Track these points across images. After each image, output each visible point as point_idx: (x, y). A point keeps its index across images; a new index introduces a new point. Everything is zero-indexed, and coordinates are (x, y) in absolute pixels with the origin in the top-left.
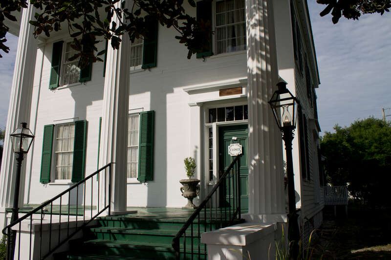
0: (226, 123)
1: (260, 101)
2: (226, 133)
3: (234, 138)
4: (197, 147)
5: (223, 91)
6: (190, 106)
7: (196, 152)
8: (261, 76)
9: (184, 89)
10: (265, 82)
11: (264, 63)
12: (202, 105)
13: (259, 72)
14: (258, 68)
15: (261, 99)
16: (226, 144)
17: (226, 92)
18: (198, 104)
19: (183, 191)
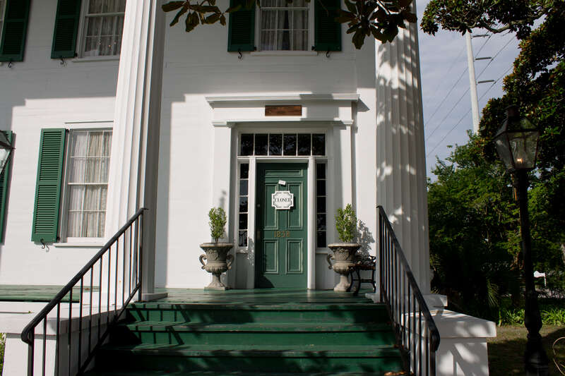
0: (269, 157)
1: (405, 130)
2: (268, 174)
3: (282, 182)
4: (224, 193)
5: (271, 108)
6: (215, 126)
7: (222, 200)
8: (405, 93)
9: (207, 98)
10: (411, 102)
11: (410, 75)
12: (235, 126)
13: (403, 88)
14: (401, 81)
15: (405, 127)
16: (268, 190)
17: (276, 110)
18: (229, 124)
19: (205, 261)
